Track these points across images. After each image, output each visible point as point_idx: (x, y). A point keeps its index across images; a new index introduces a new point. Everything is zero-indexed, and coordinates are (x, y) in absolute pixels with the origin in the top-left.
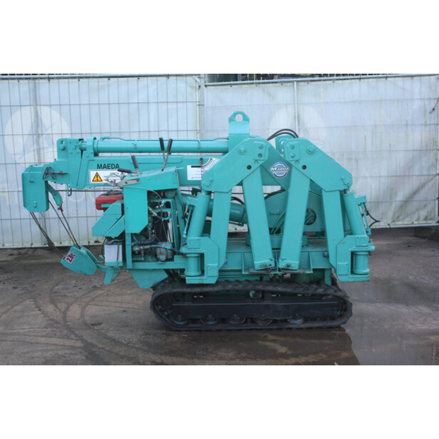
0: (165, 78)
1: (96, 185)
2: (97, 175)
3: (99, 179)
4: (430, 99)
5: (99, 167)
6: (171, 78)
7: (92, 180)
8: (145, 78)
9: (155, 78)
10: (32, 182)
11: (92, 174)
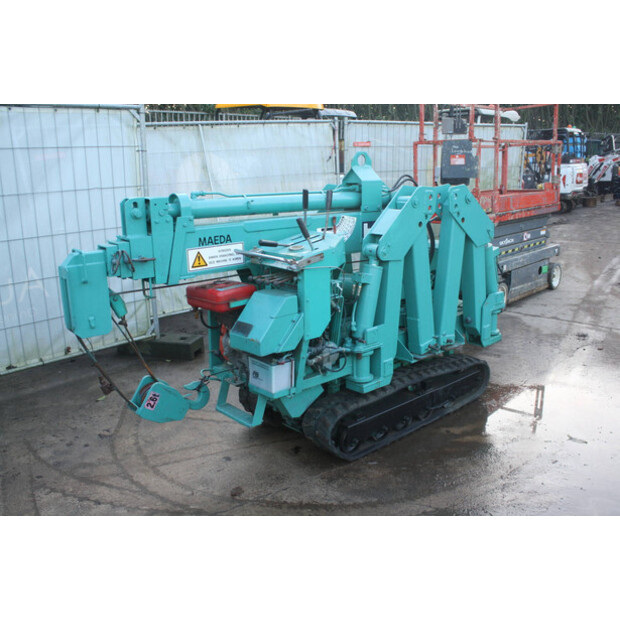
0: (92, 111)
1: (196, 274)
2: (199, 256)
3: (203, 263)
4: (325, 147)
5: (203, 242)
6: (101, 111)
7: (191, 265)
8: (65, 111)
9: (78, 111)
10: (85, 283)
11: (192, 255)
